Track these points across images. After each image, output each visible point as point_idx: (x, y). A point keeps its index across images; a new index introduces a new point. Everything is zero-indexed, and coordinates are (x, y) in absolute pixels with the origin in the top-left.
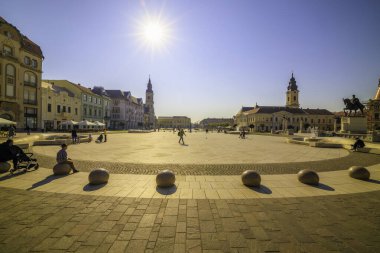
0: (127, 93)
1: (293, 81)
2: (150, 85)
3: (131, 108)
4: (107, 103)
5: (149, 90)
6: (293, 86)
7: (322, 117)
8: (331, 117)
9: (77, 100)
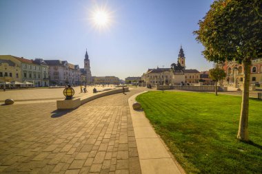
0: (64, 62)
1: (181, 51)
2: (87, 56)
3: (68, 71)
4: (45, 69)
5: (87, 59)
6: (182, 54)
7: (192, 74)
8: (197, 74)
9: (17, 68)
